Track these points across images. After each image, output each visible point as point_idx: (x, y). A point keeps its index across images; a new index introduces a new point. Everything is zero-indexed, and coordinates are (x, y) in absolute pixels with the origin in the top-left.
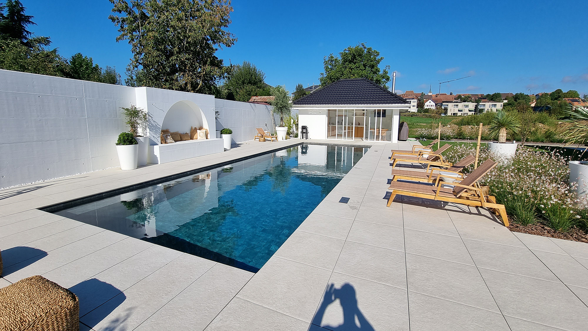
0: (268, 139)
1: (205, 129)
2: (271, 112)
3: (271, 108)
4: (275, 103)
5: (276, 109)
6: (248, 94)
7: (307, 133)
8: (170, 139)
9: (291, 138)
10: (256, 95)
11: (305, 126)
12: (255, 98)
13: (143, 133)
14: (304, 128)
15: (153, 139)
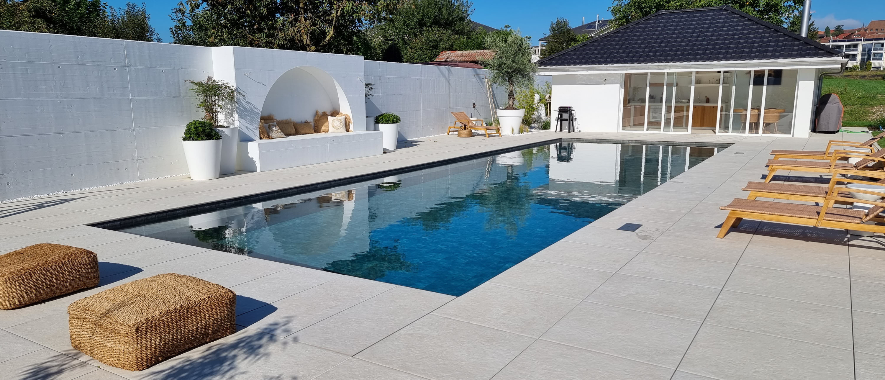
0: (479, 132)
1: (344, 114)
2: (487, 82)
3: (487, 73)
4: (496, 65)
5: (497, 76)
6: (433, 46)
7: (571, 120)
8: (276, 132)
9: (532, 130)
10: (451, 48)
11: (567, 107)
12: (448, 55)
13: (227, 122)
14: (563, 110)
15: (245, 131)
